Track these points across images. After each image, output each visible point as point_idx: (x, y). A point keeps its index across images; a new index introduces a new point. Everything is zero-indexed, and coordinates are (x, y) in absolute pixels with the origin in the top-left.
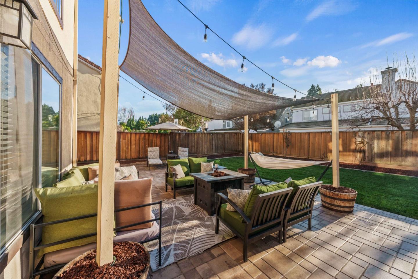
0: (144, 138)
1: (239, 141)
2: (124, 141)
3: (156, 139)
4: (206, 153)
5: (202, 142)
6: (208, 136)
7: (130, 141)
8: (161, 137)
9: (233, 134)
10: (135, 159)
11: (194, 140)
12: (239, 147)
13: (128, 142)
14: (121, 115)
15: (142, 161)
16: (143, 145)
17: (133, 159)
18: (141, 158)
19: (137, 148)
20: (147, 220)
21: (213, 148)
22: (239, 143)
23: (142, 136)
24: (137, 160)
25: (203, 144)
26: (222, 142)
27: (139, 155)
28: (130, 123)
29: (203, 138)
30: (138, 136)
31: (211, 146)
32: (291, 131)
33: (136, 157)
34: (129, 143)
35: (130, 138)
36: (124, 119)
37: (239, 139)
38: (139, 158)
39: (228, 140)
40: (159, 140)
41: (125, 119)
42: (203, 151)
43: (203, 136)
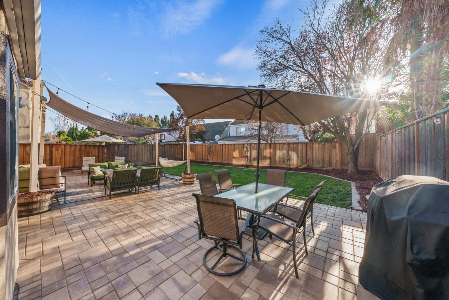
0: (80, 149)
1: (179, 151)
2: (57, 152)
3: (93, 150)
4: (146, 161)
5: (142, 152)
6: (148, 147)
7: (63, 152)
8: (98, 148)
9: (173, 146)
10: (70, 167)
11: (134, 150)
12: (179, 156)
13: (62, 152)
14: (60, 122)
15: (78, 169)
16: (79, 155)
17: (67, 168)
18: (77, 167)
19: (72, 158)
20: (57, 183)
21: (153, 157)
22: (179, 153)
23: (78, 147)
24: (72, 168)
25: (144, 153)
26: (162, 152)
27: (75, 165)
28: (73, 133)
29: (143, 149)
30: (73, 148)
31: (152, 155)
32: (226, 143)
33: (71, 166)
34: (63, 154)
35: (63, 149)
36: (64, 128)
37: (179, 150)
38: (74, 167)
39: (168, 150)
40: (96, 150)
41: (66, 127)
42: (143, 159)
43: (144, 147)
